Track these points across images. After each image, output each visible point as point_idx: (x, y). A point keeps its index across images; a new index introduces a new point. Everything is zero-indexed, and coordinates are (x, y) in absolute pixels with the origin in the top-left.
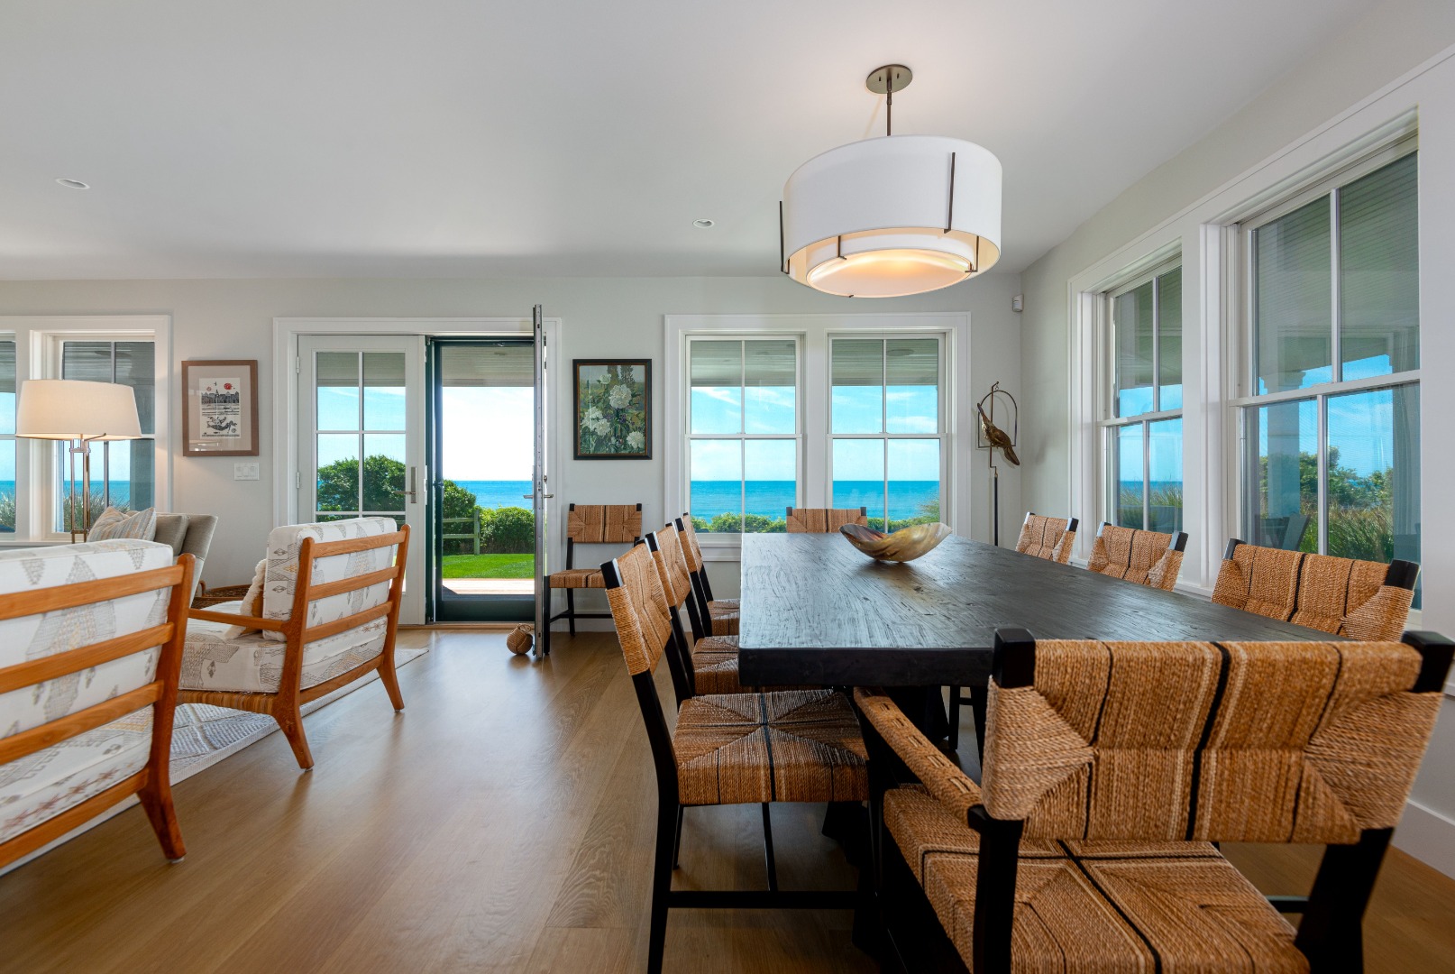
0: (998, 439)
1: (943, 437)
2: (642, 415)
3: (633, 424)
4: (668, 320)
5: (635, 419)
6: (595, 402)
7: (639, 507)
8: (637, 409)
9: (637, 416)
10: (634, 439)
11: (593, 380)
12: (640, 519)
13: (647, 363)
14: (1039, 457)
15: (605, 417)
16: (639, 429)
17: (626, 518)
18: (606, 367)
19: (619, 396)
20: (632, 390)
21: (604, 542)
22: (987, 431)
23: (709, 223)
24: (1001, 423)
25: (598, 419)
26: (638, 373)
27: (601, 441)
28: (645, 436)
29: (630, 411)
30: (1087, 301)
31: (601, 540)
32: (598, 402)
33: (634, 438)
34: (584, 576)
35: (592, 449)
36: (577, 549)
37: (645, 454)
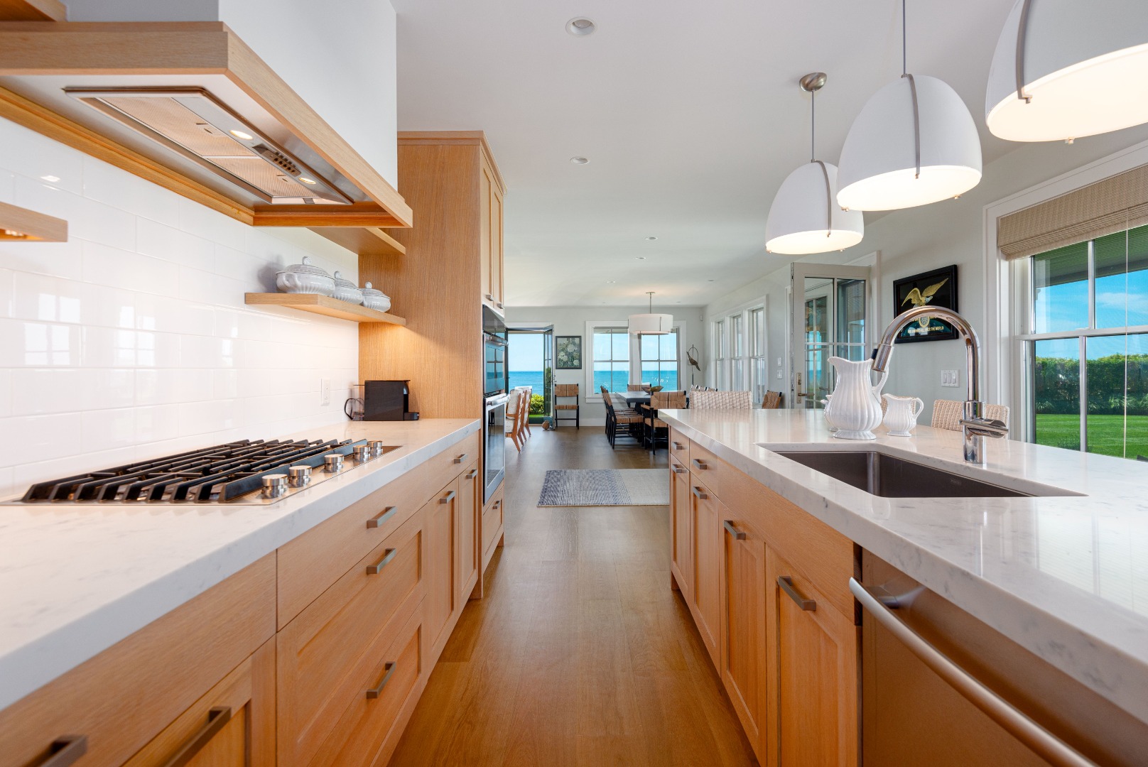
0: (694, 363)
1: (678, 360)
2: (578, 354)
3: (575, 357)
4: (587, 323)
5: (576, 355)
6: (563, 350)
7: (578, 385)
8: (577, 352)
10: (576, 363)
11: (562, 343)
13: (580, 337)
14: (706, 368)
15: (566, 355)
16: (578, 359)
17: (573, 389)
18: (566, 339)
19: (571, 349)
20: (575, 346)
21: (566, 395)
22: (692, 359)
24: (695, 358)
25: (564, 355)
26: (577, 340)
27: (565, 363)
28: (579, 361)
29: (574, 353)
30: (714, 324)
35: (562, 365)
36: (557, 398)
37: (580, 368)
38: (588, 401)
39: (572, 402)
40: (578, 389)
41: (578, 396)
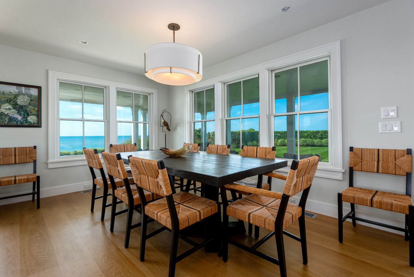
0: (166, 124)
1: (150, 123)
2: (36, 109)
3: (31, 112)
4: (50, 72)
5: (32, 111)
6: (8, 101)
7: (35, 147)
8: (33, 106)
9: (33, 109)
11: (7, 92)
12: (36, 152)
13: (39, 88)
14: (175, 129)
15: (14, 108)
16: (35, 115)
17: (28, 153)
18: (15, 87)
19: (23, 100)
20: (31, 98)
21: (15, 163)
22: (164, 122)
23: (86, 43)
25: (10, 109)
26: (34, 91)
27: (12, 119)
28: (37, 117)
29: (29, 107)
30: (188, 93)
31: (13, 162)
32: (10, 101)
33: (31, 118)
34: (13, 179)
35: (6, 122)
37: (38, 125)
38: (50, 166)
39: (27, 170)
40: (35, 153)
41: (35, 162)
